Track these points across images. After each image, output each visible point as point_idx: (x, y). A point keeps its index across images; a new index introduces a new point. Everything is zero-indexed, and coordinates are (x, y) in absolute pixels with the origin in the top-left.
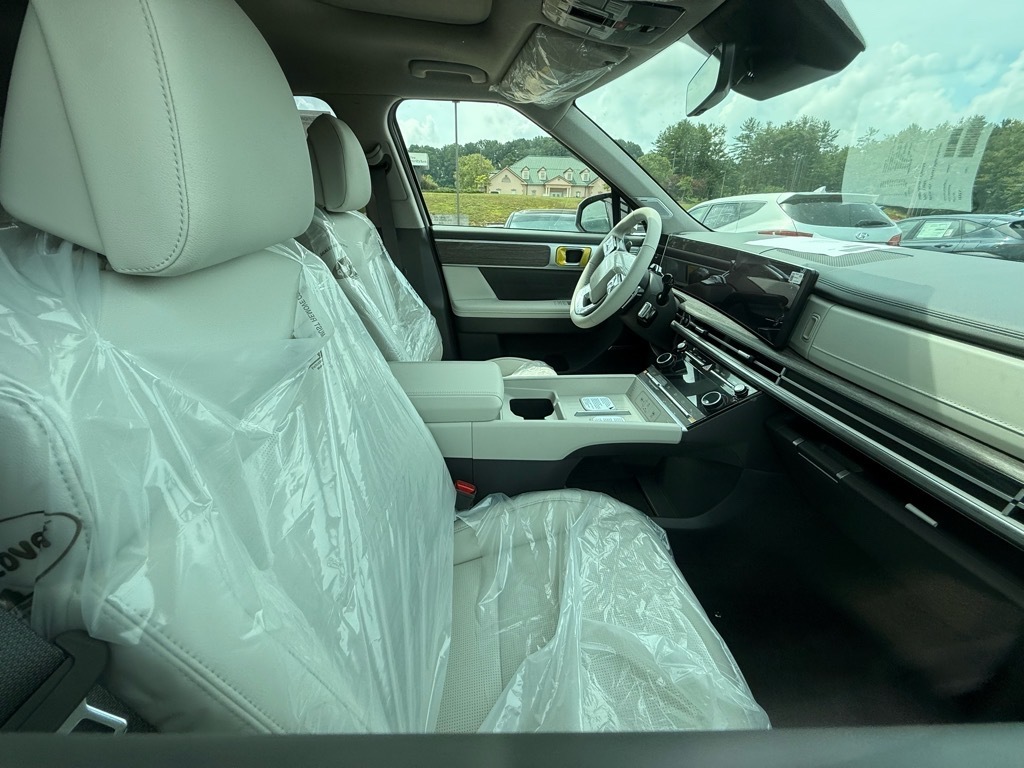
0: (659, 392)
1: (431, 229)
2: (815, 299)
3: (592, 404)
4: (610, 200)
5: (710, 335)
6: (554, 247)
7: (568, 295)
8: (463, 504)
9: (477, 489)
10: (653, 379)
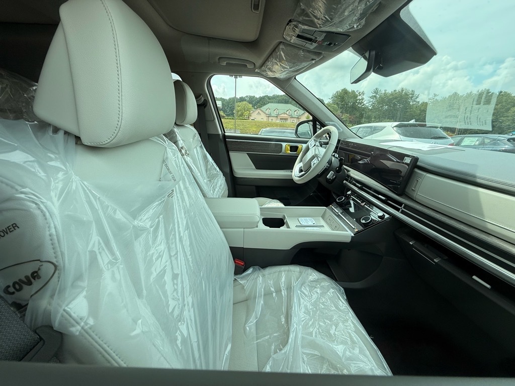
0: (338, 216)
1: (224, 135)
2: (417, 170)
3: (304, 221)
4: (311, 123)
5: (364, 188)
6: (284, 144)
7: (290, 167)
8: (239, 271)
9: (245, 263)
10: (335, 210)
